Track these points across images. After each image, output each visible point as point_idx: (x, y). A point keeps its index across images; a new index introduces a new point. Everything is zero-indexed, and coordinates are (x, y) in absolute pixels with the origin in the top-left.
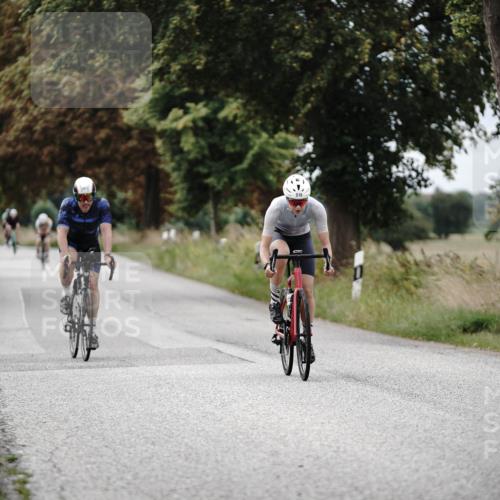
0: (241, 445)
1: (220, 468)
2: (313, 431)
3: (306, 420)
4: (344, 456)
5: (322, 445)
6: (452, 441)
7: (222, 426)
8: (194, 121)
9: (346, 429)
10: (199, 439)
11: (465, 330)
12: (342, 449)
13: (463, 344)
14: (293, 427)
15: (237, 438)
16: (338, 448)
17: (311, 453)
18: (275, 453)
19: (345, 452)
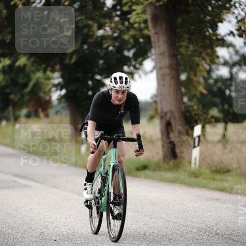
0: (26, 229)
1: (15, 241)
2: (62, 222)
3: (58, 216)
4: (77, 235)
5: (66, 229)
6: (131, 226)
7: (16, 220)
8: (3, 67)
9: (78, 221)
10: (5, 226)
11: (138, 169)
12: (75, 231)
13: (137, 176)
14: (51, 220)
15: (23, 226)
16: (74, 231)
17: (61, 233)
18: (42, 234)
19: (77, 232)
